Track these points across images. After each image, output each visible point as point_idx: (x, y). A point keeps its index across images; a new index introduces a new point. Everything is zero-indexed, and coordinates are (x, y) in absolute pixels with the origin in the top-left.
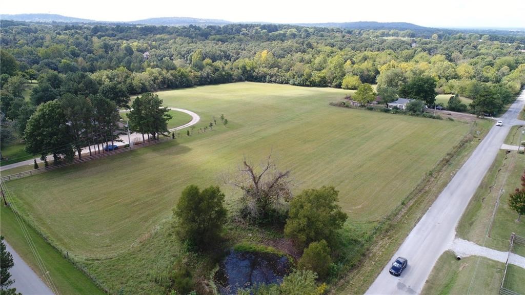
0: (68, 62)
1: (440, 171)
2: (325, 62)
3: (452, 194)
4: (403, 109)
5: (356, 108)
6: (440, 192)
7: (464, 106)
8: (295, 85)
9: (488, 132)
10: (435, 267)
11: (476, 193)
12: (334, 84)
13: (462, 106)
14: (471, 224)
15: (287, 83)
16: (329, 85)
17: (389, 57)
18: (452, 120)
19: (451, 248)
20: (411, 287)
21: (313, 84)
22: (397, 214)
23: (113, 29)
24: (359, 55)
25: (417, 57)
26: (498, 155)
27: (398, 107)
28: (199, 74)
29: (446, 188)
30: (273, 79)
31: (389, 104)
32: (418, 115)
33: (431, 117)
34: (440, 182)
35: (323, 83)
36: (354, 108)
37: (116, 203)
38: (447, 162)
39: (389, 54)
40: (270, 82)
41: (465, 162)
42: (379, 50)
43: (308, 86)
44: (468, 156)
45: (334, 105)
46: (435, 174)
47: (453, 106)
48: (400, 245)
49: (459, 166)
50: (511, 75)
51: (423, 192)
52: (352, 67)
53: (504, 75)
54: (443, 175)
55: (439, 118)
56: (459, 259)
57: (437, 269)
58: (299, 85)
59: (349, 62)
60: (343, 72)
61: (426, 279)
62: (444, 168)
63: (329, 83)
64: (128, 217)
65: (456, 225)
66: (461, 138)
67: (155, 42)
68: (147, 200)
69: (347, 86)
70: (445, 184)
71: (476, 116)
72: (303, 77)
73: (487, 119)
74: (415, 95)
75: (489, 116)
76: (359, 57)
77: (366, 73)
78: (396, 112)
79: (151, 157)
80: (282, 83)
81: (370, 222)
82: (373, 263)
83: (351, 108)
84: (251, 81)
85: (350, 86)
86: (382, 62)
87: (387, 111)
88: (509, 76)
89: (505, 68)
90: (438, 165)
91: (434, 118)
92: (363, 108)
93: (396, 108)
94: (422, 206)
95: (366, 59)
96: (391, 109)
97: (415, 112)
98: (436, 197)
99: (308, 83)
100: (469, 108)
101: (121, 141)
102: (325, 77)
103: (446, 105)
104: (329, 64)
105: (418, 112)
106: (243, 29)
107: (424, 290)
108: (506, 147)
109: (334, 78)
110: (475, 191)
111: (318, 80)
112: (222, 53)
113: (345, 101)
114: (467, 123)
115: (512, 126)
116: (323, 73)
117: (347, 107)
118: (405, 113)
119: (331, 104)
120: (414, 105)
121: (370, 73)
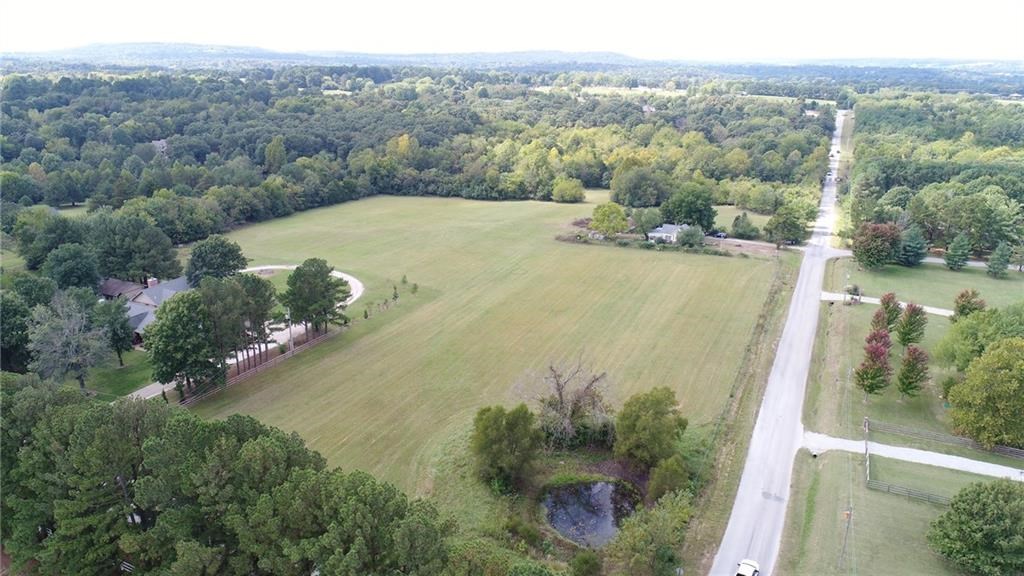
1: (757, 343)
2: (514, 152)
3: (783, 375)
4: (671, 242)
5: (599, 243)
6: (768, 374)
7: (756, 230)
8: (473, 198)
9: (798, 274)
10: (794, 469)
11: (810, 369)
12: (539, 194)
13: (753, 230)
14: (816, 412)
15: (457, 195)
16: (532, 196)
18: (745, 256)
19: (804, 445)
20: (778, 495)
21: (504, 196)
22: (729, 411)
25: (658, 136)
26: (820, 310)
27: (664, 238)
29: (773, 368)
30: (431, 188)
31: (650, 235)
32: (696, 252)
33: (716, 253)
34: (763, 359)
35: (521, 194)
36: (597, 244)
38: (761, 328)
39: (615, 132)
41: (784, 325)
42: (595, 125)
43: (495, 199)
44: (785, 315)
45: (565, 240)
46: (753, 349)
47: (740, 231)
48: (747, 449)
49: (778, 332)
50: (805, 164)
51: (748, 375)
53: (794, 164)
54: (764, 347)
55: (726, 254)
56: (815, 456)
57: (797, 471)
58: (479, 198)
59: (554, 151)
61: (789, 484)
62: (761, 339)
63: (530, 192)
65: (800, 415)
66: (768, 286)
69: (562, 197)
70: (770, 362)
71: (775, 246)
72: (485, 184)
73: (791, 250)
74: (685, 217)
75: (792, 244)
78: (664, 248)
80: (447, 195)
81: (703, 426)
82: (727, 475)
83: (591, 244)
85: (567, 198)
86: (605, 147)
87: (650, 247)
88: (802, 167)
89: (795, 154)
90: (754, 334)
91: (721, 255)
92: (612, 243)
93: (661, 241)
94: (754, 395)
95: (578, 143)
96: (653, 241)
97: (691, 246)
98: (766, 381)
99: (494, 194)
100: (762, 232)
102: (522, 183)
103: (730, 229)
104: (521, 155)
105: (696, 247)
107: (791, 495)
108: (828, 296)
109: (538, 184)
110: (808, 366)
111: (512, 187)
112: (319, 139)
113: (577, 230)
114: (768, 260)
115: (825, 260)
116: (519, 173)
117: (586, 242)
118: (677, 249)
119: (558, 238)
120: (689, 235)
121: (592, 170)
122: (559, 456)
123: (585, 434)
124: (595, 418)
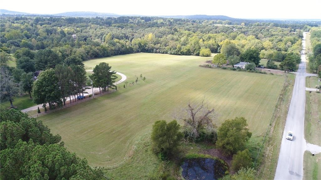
0: (27, 41)
1: (280, 105)
2: (187, 40)
3: (293, 118)
4: (243, 68)
5: (216, 68)
6: (286, 117)
7: (276, 66)
8: (172, 54)
9: (295, 81)
10: (304, 161)
11: (305, 116)
12: (195, 53)
13: (275, 66)
14: (310, 135)
15: (167, 53)
16: (192, 54)
17: (223, 37)
18: (272, 74)
19: (307, 149)
20: (297, 173)
21: (182, 54)
22: (269, 131)
23: (49, 20)
24: (206, 36)
25: (238, 37)
26: (306, 94)
27: (240, 67)
28: (113, 48)
29: (288, 115)
30: (158, 51)
31: (235, 66)
32: (253, 72)
33: (260, 73)
34: (283, 111)
35: (188, 53)
36: (214, 68)
37: (101, 133)
38: (281, 99)
39: (223, 35)
40: (156, 52)
41: (291, 99)
42: (216, 33)
43: (179, 55)
44: (291, 95)
45: (202, 67)
46: (279, 107)
47: (270, 66)
48: (280, 149)
49: (288, 101)
50: (293, 47)
51: (277, 117)
52: (203, 43)
53: (289, 47)
54: (283, 107)
55: (265, 73)
56: (313, 155)
57: (306, 162)
58: (174, 54)
59: (201, 40)
60: (200, 46)
61: (302, 168)
62: (282, 103)
63: (192, 53)
64: (113, 141)
65: (303, 136)
66: (283, 85)
67: (78, 28)
68: (119, 129)
69: (203, 54)
70: (287, 112)
71: (284, 71)
72: (176, 50)
73: (291, 73)
74: (248, 60)
75: (291, 71)
76: (206, 37)
77: (212, 46)
78: (240, 70)
79: (108, 102)
80: (163, 53)
81: (258, 137)
82: (270, 160)
83: (212, 68)
84: (145, 52)
85: (205, 55)
86: (220, 40)
87: (234, 70)
88: (292, 48)
89: (289, 43)
90: (278, 101)
91: (262, 73)
92: (220, 68)
93: (239, 68)
94: (280, 125)
95: (210, 38)
96: (236, 68)
97: (251, 70)
98: (286, 120)
99: (179, 53)
100: (279, 67)
101: (87, 93)
102: (189, 49)
103: (265, 65)
104: (190, 41)
105: (253, 70)
106: (130, 19)
107: (304, 174)
108: (308, 89)
109: (195, 50)
110: (304, 116)
111: (185, 51)
112: (123, 35)
113: (207, 64)
114: (282, 76)
115: (305, 77)
116: (188, 47)
117: (210, 67)
118: (244, 70)
119: (200, 66)
120: (250, 66)
121: (214, 47)
122: (191, 145)
123: (203, 136)
124: (208, 130)
